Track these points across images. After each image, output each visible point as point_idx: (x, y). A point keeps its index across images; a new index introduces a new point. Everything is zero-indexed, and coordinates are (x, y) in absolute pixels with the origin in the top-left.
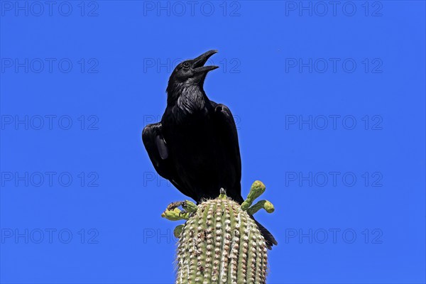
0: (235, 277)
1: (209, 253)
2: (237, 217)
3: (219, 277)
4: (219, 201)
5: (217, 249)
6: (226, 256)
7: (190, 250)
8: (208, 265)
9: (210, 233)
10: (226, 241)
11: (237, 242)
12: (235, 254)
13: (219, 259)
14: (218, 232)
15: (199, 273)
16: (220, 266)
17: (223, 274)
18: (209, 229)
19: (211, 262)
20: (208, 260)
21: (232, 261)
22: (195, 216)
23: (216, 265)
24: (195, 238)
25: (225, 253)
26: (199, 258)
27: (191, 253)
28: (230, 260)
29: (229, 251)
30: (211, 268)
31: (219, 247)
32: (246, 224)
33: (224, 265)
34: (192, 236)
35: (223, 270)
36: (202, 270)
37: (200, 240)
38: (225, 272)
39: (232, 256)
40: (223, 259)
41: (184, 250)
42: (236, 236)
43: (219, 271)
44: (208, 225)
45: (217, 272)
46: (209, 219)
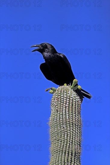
0: (68, 113)
1: (59, 105)
2: (69, 92)
3: (63, 113)
4: (63, 87)
5: (62, 104)
6: (65, 106)
7: (54, 104)
8: (59, 109)
9: (59, 98)
10: (65, 101)
11: (68, 101)
12: (68, 105)
13: (63, 107)
14: (62, 98)
15: (56, 112)
16: (63, 109)
17: (64, 112)
18: (59, 97)
19: (60, 108)
20: (59, 107)
21: (67, 107)
22: (55, 93)
23: (61, 109)
24: (55, 100)
25: (64, 105)
26: (56, 107)
27: (54, 105)
28: (66, 107)
29: (66, 104)
30: (60, 110)
31: (62, 103)
32: (71, 94)
33: (64, 109)
34: (54, 99)
35: (64, 110)
36: (57, 111)
37: (56, 101)
38: (65, 111)
39: (67, 105)
40: (64, 107)
41: (52, 104)
42: (68, 98)
43: (63, 111)
44: (59, 96)
45: (62, 111)
46: (59, 93)
